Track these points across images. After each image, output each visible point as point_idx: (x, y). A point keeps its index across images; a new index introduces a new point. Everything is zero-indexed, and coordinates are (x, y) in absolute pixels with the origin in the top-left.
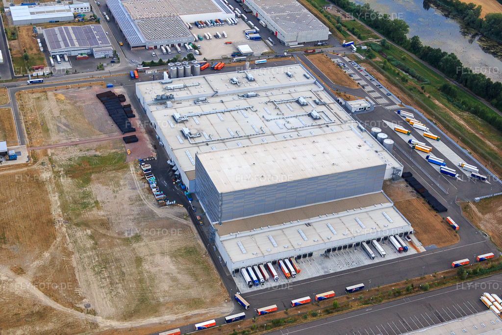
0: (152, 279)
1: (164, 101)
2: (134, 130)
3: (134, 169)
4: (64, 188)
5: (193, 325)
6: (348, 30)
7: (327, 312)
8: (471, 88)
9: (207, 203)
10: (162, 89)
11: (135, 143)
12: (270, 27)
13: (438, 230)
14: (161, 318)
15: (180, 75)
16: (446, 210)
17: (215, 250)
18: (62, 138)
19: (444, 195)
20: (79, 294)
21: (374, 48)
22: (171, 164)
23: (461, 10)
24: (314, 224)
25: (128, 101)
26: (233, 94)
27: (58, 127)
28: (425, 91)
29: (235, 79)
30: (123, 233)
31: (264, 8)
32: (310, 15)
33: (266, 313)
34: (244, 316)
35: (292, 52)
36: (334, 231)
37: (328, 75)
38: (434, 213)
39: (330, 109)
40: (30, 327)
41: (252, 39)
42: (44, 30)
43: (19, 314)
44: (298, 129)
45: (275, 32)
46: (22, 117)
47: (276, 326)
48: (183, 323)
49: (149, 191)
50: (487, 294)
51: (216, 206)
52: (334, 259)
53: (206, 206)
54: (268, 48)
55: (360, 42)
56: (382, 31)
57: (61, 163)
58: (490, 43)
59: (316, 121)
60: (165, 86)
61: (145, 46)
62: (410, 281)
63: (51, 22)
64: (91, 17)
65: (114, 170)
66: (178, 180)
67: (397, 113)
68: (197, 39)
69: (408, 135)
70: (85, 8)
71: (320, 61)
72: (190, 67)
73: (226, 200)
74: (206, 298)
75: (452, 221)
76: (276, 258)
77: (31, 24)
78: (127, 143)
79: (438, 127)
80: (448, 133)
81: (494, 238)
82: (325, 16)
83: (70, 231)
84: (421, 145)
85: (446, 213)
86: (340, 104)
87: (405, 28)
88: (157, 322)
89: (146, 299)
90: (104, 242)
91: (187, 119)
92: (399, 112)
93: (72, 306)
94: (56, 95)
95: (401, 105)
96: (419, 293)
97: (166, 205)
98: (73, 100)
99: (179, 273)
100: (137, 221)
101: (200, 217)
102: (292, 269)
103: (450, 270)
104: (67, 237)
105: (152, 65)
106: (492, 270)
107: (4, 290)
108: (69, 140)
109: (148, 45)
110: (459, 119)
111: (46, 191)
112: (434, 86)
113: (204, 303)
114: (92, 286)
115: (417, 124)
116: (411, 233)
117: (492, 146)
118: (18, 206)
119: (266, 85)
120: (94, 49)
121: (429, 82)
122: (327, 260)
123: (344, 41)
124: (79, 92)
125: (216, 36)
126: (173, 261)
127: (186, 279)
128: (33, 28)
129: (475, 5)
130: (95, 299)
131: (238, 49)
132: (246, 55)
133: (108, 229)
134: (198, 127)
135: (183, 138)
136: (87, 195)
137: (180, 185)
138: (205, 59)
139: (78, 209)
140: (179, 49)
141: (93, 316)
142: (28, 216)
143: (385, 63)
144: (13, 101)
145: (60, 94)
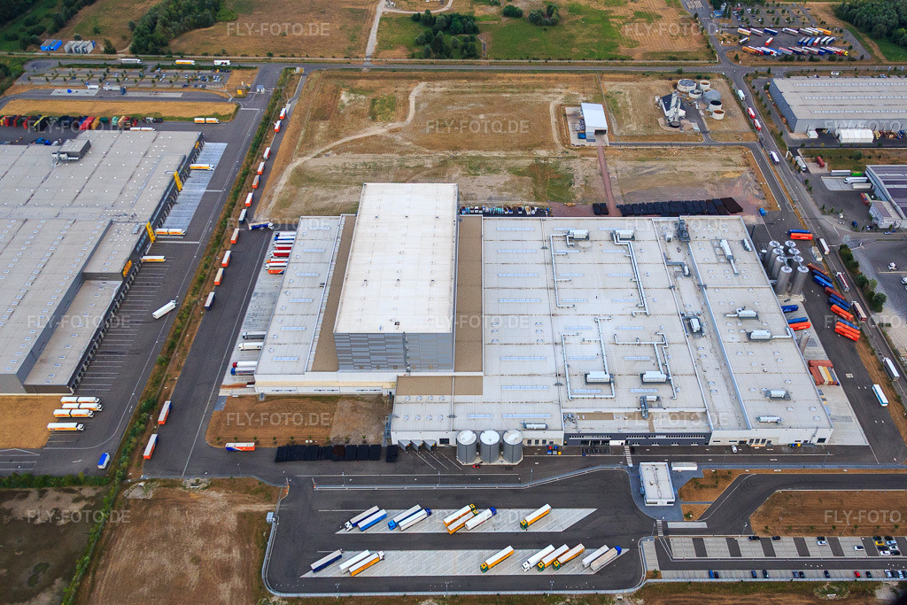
18: (619, 167)
46: (678, 147)
50: (94, 406)
57: (563, 163)
94: (737, 172)
98: (720, 183)
139: (471, 164)
144: (722, 144)
145: (739, 175)
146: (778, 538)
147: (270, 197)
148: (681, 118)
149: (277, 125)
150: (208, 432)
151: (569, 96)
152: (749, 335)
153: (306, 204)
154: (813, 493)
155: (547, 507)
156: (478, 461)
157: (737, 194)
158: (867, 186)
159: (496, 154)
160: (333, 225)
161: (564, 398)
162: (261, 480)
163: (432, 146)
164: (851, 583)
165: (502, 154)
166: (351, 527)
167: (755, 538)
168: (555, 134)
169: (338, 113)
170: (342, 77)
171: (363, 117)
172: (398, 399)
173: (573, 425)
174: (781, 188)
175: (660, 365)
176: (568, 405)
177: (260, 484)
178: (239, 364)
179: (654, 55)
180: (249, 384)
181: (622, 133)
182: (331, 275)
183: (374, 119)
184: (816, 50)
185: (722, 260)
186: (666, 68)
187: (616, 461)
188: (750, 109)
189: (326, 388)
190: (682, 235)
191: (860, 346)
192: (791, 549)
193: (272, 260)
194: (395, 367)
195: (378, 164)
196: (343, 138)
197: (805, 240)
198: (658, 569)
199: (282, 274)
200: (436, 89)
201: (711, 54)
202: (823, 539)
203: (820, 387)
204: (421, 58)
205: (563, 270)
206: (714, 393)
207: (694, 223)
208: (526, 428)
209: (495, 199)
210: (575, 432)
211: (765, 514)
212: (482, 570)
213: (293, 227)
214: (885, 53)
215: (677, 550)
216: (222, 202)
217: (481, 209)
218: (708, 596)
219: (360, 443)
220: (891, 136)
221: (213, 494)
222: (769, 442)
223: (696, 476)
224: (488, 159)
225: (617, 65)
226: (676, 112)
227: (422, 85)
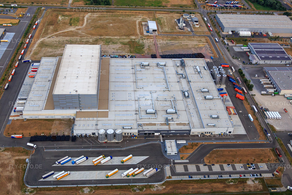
27: (171, 43)
46: (182, 36)
94: (203, 44)
98: (197, 48)
144: (198, 36)
145: (204, 46)
146: (213, 165)
147: (31, 51)
148: (184, 26)
149: (34, 27)
150: (5, 131)
151: (143, 19)
152: (205, 97)
153: (44, 54)
154: (227, 150)
155: (131, 155)
156: (106, 141)
157: (203, 52)
158: (249, 50)
159: (116, 37)
160: (54, 60)
161: (138, 118)
162: (25, 148)
163: (92, 35)
164: (238, 179)
165: (118, 38)
166: (58, 163)
167: (205, 165)
168: (138, 31)
169: (58, 23)
170: (59, 11)
171: (67, 24)
172: (77, 119)
173: (141, 128)
174: (219, 50)
175: (173, 107)
176: (140, 121)
177: (24, 149)
178: (17, 108)
179: (175, 6)
180: (20, 115)
181: (163, 31)
182: (53, 77)
183: (71, 25)
184: (232, 6)
185: (197, 73)
186: (179, 10)
187: (156, 140)
188: (208, 24)
189: (50, 116)
190: (183, 65)
191: (244, 102)
192: (218, 168)
193: (31, 73)
194: (76, 108)
195: (72, 40)
196: (59, 31)
197: (227, 67)
198: (171, 175)
199: (34, 77)
200: (94, 15)
201: (195, 6)
202: (230, 165)
203: (230, 115)
204: (89, 5)
205: (139, 76)
206: (192, 117)
207: (187, 61)
208: (124, 128)
209: (115, 53)
210: (142, 130)
211: (210, 157)
212: (106, 177)
213: (39, 62)
214: (255, 7)
215: (178, 169)
216: (12, 53)
217: (110, 56)
218: (188, 184)
219: (62, 135)
220: (257, 34)
221: (6, 153)
222: (212, 133)
223: (185, 145)
224: (113, 39)
225: (161, 9)
226: (182, 24)
227: (89, 14)
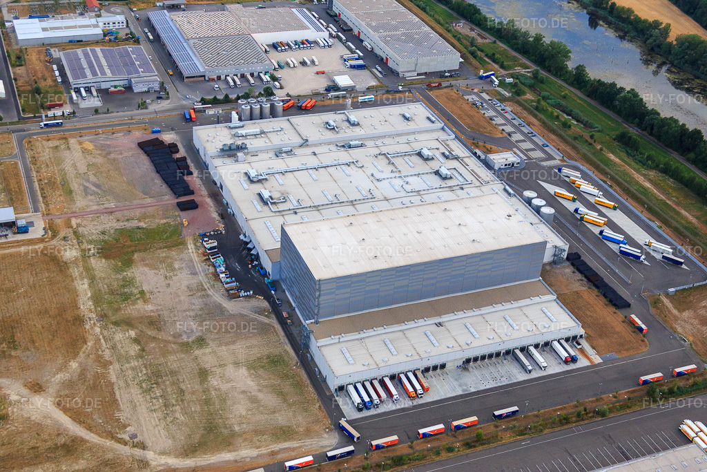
0: (223, 400)
1: (234, 152)
2: (192, 193)
3: (193, 246)
4: (96, 273)
5: (282, 463)
6: (486, 55)
7: (468, 445)
8: (659, 138)
9: (298, 294)
10: (230, 136)
11: (195, 211)
12: (377, 51)
13: (618, 333)
14: (236, 453)
15: (254, 117)
16: (628, 305)
17: (310, 359)
18: (91, 204)
19: (625, 284)
20: (121, 420)
21: (523, 81)
22: (245, 239)
23: (642, 30)
24: (446, 324)
25: (182, 152)
26: (329, 144)
27: (86, 188)
28: (595, 142)
29: (332, 123)
30: (180, 335)
31: (369, 25)
32: (433, 34)
33: (383, 447)
34: (352, 452)
35: (410, 86)
36: (475, 333)
37: (460, 118)
38: (613, 309)
39: (465, 165)
40: (53, 466)
41: (353, 67)
42: (61, 53)
43: (38, 447)
44: (421, 193)
45: (385, 59)
46: (34, 174)
47: (397, 465)
48: (267, 461)
49: (215, 277)
50: (689, 422)
51: (312, 299)
52: (476, 372)
53: (296, 298)
54: (376, 80)
55: (504, 72)
56: (533, 57)
57: (90, 238)
58: (683, 76)
59: (446, 181)
60: (234, 131)
61: (204, 76)
62: (582, 404)
63: (71, 42)
64: (127, 34)
65: (166, 247)
66: (255, 262)
67: (557, 171)
68: (277, 67)
69: (574, 201)
70: (119, 23)
71: (449, 99)
72: (269, 105)
73: (326, 290)
74: (298, 426)
75: (637, 320)
76: (395, 371)
77: (43, 44)
78: (182, 210)
79: (614, 190)
80: (629, 199)
81: (696, 345)
82: (455, 36)
83: (105, 333)
84: (592, 216)
85: (628, 309)
86: (479, 157)
87: (566, 54)
88: (232, 459)
89: (215, 427)
90: (154, 348)
91: (267, 177)
92: (560, 170)
93: (112, 436)
94: (80, 143)
95: (562, 160)
96: (594, 419)
97: (239, 297)
98: (105, 150)
99: (260, 391)
100: (200, 318)
101: (288, 313)
102: (418, 387)
103: (637, 388)
104: (102, 340)
105: (215, 102)
106: (695, 388)
107: (16, 414)
108: (102, 206)
109: (209, 75)
110: (643, 180)
111: (71, 276)
112: (608, 135)
113: (297, 433)
114: (138, 408)
115: (586, 187)
116: (581, 336)
117: (690, 218)
118: (32, 298)
119: (375, 132)
120: (132, 80)
121: (600, 128)
122: (466, 373)
123: (482, 71)
124: (113, 139)
125: (303, 63)
126: (250, 375)
127: (270, 400)
128: (47, 50)
129: (662, 23)
130: (144, 426)
131: (334, 81)
132: (345, 89)
133: (159, 329)
134: (281, 189)
135: (262, 204)
136: (129, 282)
137: (258, 270)
138: (288, 95)
139: (116, 302)
140: (252, 81)
141: (142, 451)
142: (46, 311)
143: (538, 102)
144: (21, 151)
145: (86, 142)
185: (264, 135)
